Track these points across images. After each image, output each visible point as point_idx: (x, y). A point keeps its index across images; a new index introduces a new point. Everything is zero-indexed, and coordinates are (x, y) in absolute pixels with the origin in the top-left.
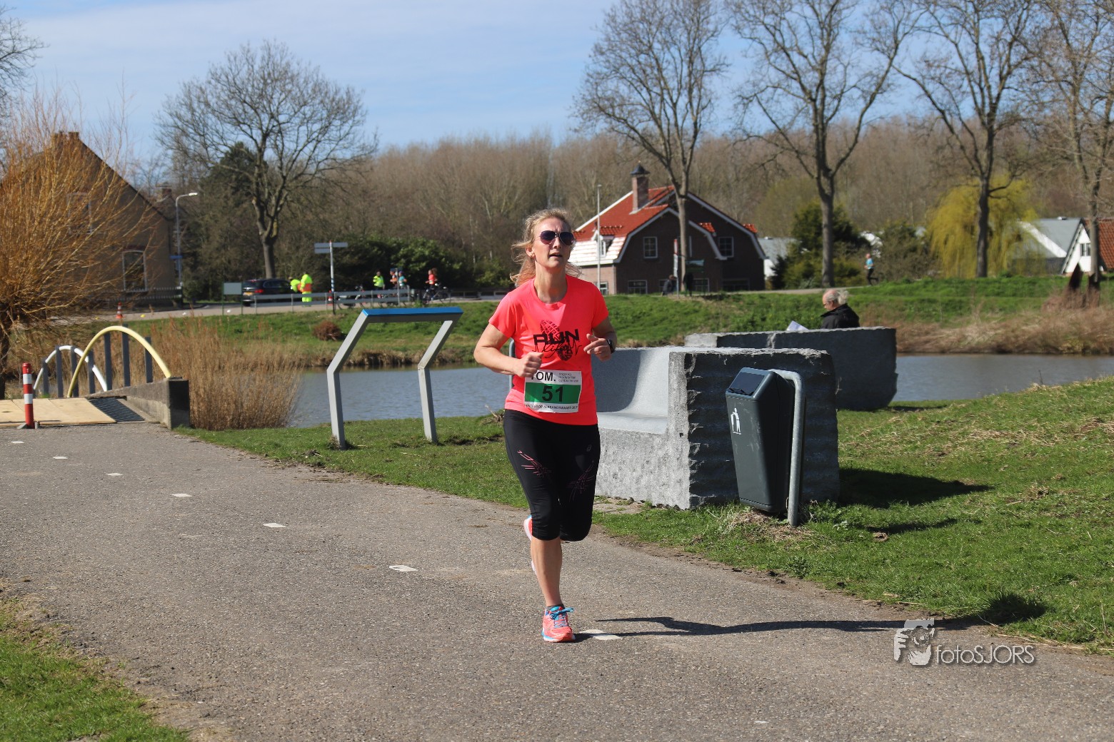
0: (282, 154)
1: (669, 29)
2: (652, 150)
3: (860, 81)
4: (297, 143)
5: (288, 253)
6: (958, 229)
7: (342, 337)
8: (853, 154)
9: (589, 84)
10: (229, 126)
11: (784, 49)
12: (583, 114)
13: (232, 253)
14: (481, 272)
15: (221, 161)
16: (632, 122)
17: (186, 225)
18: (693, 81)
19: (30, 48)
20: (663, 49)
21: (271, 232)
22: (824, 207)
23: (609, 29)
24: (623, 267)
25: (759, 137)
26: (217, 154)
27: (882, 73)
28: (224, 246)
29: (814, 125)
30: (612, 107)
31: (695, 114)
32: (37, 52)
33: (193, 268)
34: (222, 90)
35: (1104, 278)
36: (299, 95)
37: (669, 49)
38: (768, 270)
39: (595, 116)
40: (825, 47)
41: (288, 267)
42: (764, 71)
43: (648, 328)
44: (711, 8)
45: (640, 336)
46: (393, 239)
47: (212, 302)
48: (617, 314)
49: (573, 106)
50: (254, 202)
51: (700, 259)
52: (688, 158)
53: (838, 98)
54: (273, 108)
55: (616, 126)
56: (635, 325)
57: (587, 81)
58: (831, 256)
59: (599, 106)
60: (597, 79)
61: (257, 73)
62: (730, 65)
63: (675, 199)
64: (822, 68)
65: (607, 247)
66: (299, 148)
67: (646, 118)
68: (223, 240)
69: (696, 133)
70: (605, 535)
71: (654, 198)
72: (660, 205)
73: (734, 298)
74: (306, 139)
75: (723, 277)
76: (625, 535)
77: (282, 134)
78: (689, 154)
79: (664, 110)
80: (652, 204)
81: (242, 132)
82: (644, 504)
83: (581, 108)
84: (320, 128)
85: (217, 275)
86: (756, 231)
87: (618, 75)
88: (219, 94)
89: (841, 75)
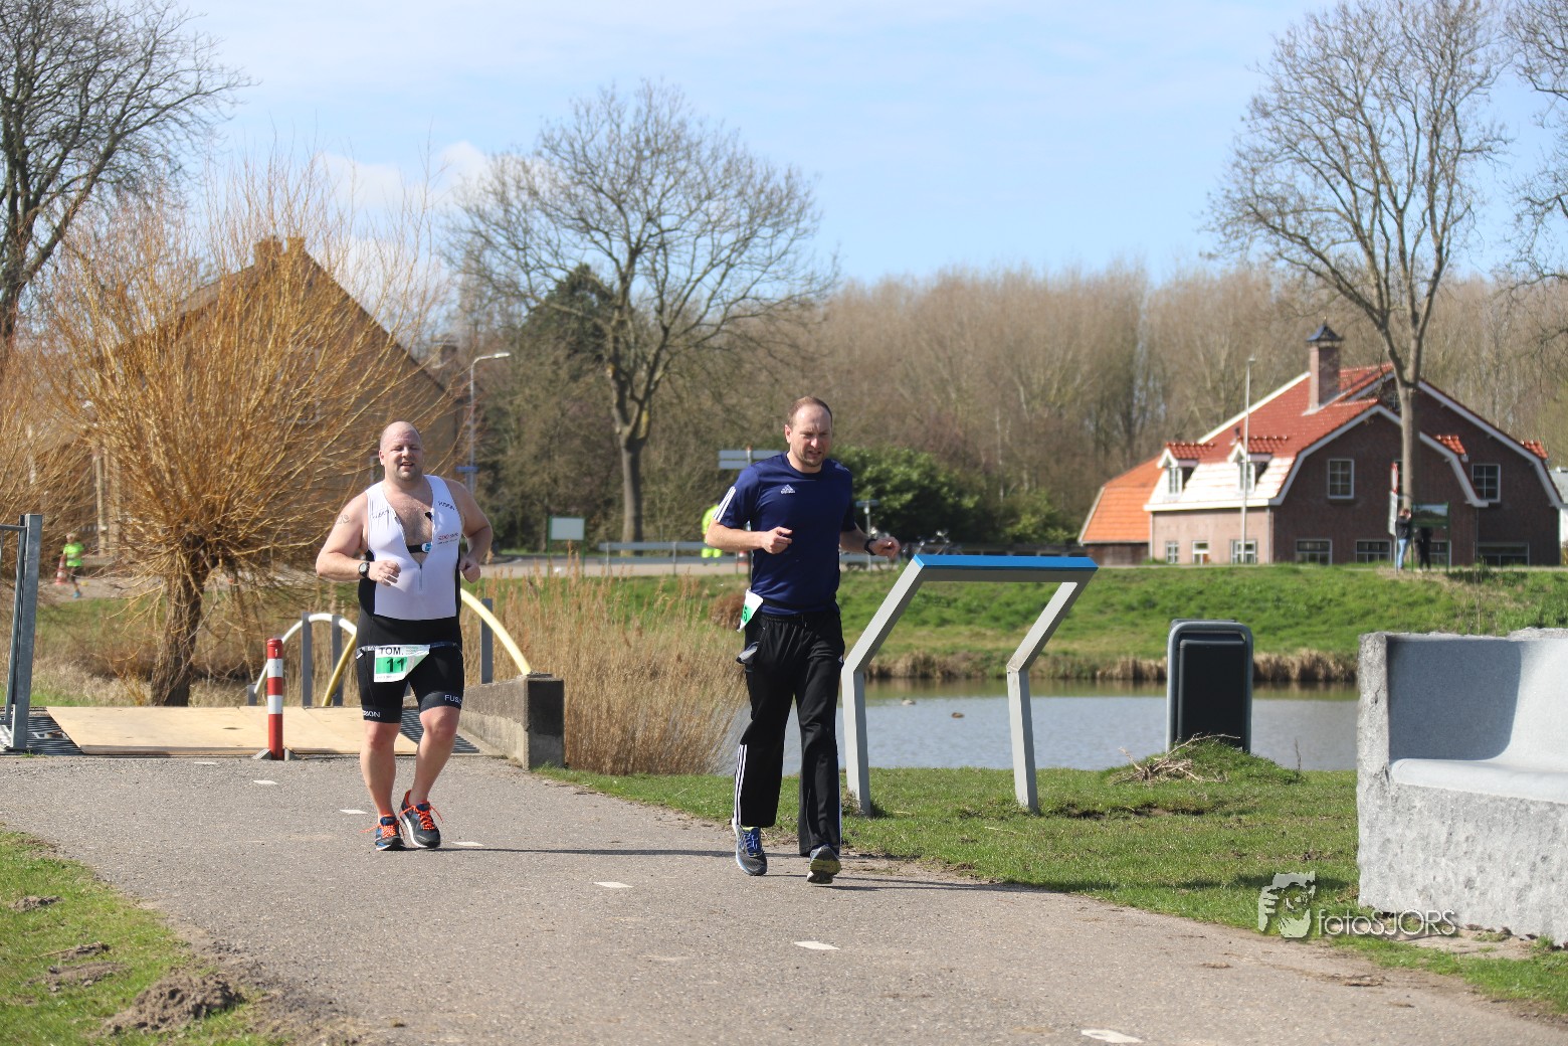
0: (663, 285)
1: (1397, 72)
2: (1353, 295)
4: (692, 269)
5: (661, 470)
9: (1238, 171)
10: (570, 234)
12: (1226, 225)
13: (561, 464)
14: (1013, 514)
15: (551, 298)
16: (1321, 240)
17: (482, 412)
19: (227, 87)
20: (1382, 109)
21: (635, 430)
23: (1282, 70)
25: (1561, 277)
26: (545, 286)
30: (1281, 214)
31: (1439, 230)
32: (239, 93)
33: (491, 490)
34: (562, 168)
36: (700, 178)
37: (1394, 112)
39: (1248, 230)
41: (662, 494)
43: (1336, 630)
44: (1479, 33)
45: (1322, 643)
46: (854, 449)
47: (523, 552)
48: (1279, 600)
49: (1207, 210)
50: (609, 372)
51: (1440, 502)
52: (1422, 312)
54: (652, 203)
55: (1287, 251)
56: (1313, 621)
57: (1237, 165)
59: (1256, 211)
60: (1254, 162)
61: (628, 137)
62: (1512, 140)
63: (1395, 388)
65: (1259, 474)
66: (695, 277)
67: (1344, 235)
68: (546, 441)
69: (1440, 264)
70: (1478, 996)
71: (1353, 385)
72: (1362, 398)
73: (1504, 579)
74: (709, 259)
75: (1481, 539)
76: (1522, 999)
77: (665, 250)
78: (1425, 306)
79: (1381, 222)
80: (1347, 398)
81: (593, 245)
82: (1535, 941)
83: (1222, 214)
84: (734, 240)
85: (532, 504)
86: (1545, 456)
87: (1295, 154)
88: (554, 174)
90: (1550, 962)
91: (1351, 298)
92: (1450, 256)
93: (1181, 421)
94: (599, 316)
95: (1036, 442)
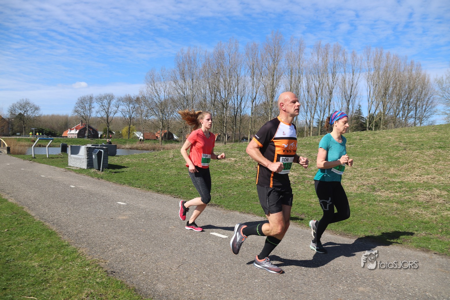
0: (27, 114)
1: (87, 102)
2: (83, 118)
3: (113, 111)
5: (27, 129)
6: (126, 132)
7: (35, 142)
8: (112, 121)
10: (19, 110)
11: (103, 106)
12: (74, 112)
13: (18, 129)
14: (57, 134)
16: (81, 114)
17: (11, 124)
18: (90, 109)
20: (86, 104)
21: (25, 126)
22: (108, 128)
23: (78, 101)
24: (79, 134)
25: (99, 117)
26: (17, 114)
27: (116, 110)
28: (17, 128)
29: (107, 116)
30: (78, 112)
31: (90, 114)
33: (12, 130)
35: (144, 140)
36: (31, 106)
38: (99, 136)
40: (109, 106)
42: (100, 109)
43: (81, 143)
46: (44, 128)
47: (15, 136)
48: (77, 141)
49: (72, 111)
50: (23, 121)
51: (90, 134)
52: (89, 120)
53: (110, 113)
54: (26, 108)
55: (78, 114)
57: (75, 108)
58: (108, 135)
59: (76, 111)
61: (24, 103)
62: (95, 107)
63: (87, 125)
64: (108, 109)
65: (76, 131)
66: (30, 114)
67: (83, 114)
69: (90, 116)
71: (83, 124)
72: (84, 126)
75: (92, 137)
77: (27, 112)
79: (86, 113)
81: (21, 111)
84: (34, 111)
85: (15, 132)
86: (98, 130)
87: (79, 107)
88: (18, 105)
89: (111, 110)
93: (70, 127)
94: (21, 117)
95: (59, 128)
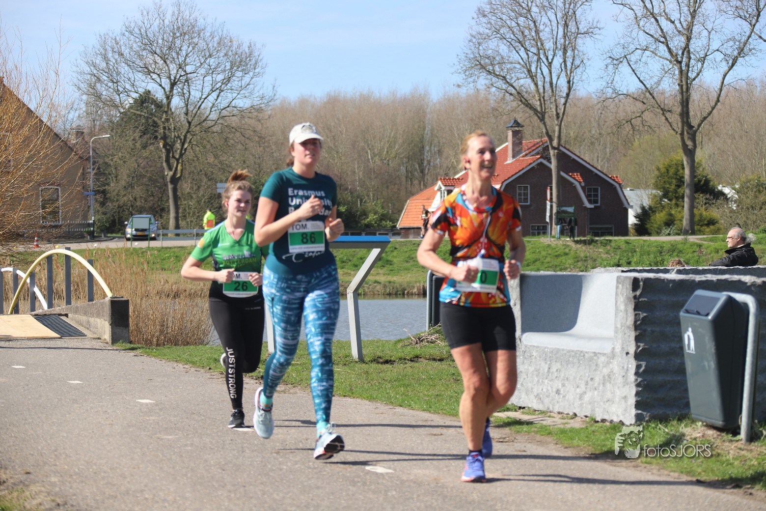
0: (188, 101)
2: (528, 103)
3: (723, 45)
4: (202, 92)
5: (189, 193)
8: (715, 111)
9: (471, 43)
10: (140, 76)
11: (652, 14)
12: (466, 70)
13: (138, 191)
15: (131, 107)
16: (512, 78)
17: (97, 165)
18: (567, 43)
20: (540, 13)
21: (175, 173)
22: (686, 161)
25: (627, 95)
26: (129, 102)
27: (744, 39)
28: (131, 186)
29: (679, 85)
30: (492, 64)
31: (569, 72)
33: (103, 204)
34: (135, 41)
36: (205, 48)
37: (546, 13)
38: (632, 219)
39: (476, 73)
40: (691, 14)
41: (189, 205)
42: (634, 34)
47: (119, 235)
49: (457, 63)
50: (161, 145)
51: (569, 206)
52: (561, 112)
53: (703, 60)
54: (181, 59)
55: (496, 83)
57: (470, 41)
58: (692, 208)
59: (480, 63)
60: (478, 40)
61: (168, 26)
62: (603, 28)
63: (548, 150)
64: (688, 33)
66: (204, 97)
67: (523, 75)
68: (130, 179)
69: (570, 89)
70: (558, 446)
71: (528, 149)
72: (533, 155)
73: (601, 243)
74: (211, 88)
75: (591, 224)
76: (578, 446)
77: (188, 83)
78: (563, 110)
79: (540, 69)
80: (526, 155)
81: (152, 81)
82: (588, 419)
83: (464, 65)
84: (223, 78)
85: (124, 211)
86: (621, 182)
87: (499, 35)
88: (130, 46)
89: (704, 41)
90: (593, 428)
91: (527, 106)
92: (574, 85)
93: (447, 167)
94: (155, 117)
95: (376, 178)
